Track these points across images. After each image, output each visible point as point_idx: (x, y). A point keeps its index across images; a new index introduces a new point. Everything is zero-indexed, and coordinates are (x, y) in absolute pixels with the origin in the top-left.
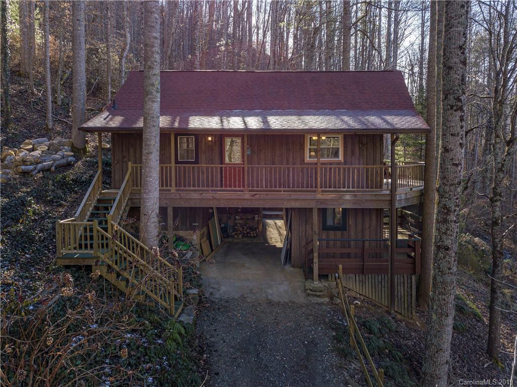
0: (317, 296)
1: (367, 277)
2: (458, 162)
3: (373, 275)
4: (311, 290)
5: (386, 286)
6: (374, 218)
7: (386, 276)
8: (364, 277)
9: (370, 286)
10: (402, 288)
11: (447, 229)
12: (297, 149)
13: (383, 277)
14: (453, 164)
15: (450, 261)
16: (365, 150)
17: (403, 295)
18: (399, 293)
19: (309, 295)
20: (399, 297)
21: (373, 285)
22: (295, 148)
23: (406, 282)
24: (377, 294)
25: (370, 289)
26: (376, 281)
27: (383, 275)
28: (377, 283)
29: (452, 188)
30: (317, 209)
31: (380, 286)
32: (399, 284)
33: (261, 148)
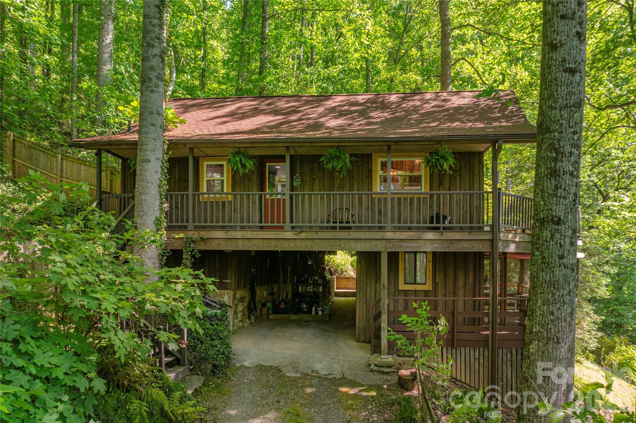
0: (383, 373)
1: (458, 352)
2: (574, 66)
3: (468, 349)
4: (376, 365)
5: (486, 365)
6: (471, 274)
7: (486, 350)
8: (454, 351)
9: (463, 365)
10: (509, 368)
11: (556, 187)
12: (364, 177)
13: (482, 353)
14: (565, 71)
15: (562, 243)
16: (458, 178)
17: (509, 377)
18: (505, 375)
19: (372, 371)
20: (505, 380)
21: (468, 363)
22: (360, 175)
23: (514, 358)
24: (472, 376)
25: (463, 368)
26: (472, 357)
27: (481, 349)
28: (472, 361)
29: (565, 113)
30: (387, 253)
31: (477, 364)
32: (505, 362)
33: (315, 177)
